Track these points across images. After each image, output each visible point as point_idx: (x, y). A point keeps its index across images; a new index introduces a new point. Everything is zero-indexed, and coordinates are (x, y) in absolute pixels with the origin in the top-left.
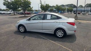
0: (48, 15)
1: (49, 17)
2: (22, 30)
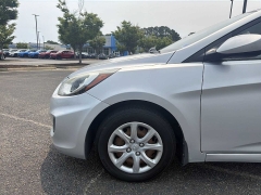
2: (137, 159)
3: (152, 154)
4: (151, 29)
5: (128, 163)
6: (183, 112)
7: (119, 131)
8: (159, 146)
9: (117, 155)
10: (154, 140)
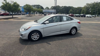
0: (63, 17)
1: (65, 18)
2: (36, 38)
3: (38, 37)
4: (35, 5)
5: (35, 39)
6: (41, 31)
7: (33, 35)
8: (39, 36)
9: (33, 38)
10: (38, 35)
